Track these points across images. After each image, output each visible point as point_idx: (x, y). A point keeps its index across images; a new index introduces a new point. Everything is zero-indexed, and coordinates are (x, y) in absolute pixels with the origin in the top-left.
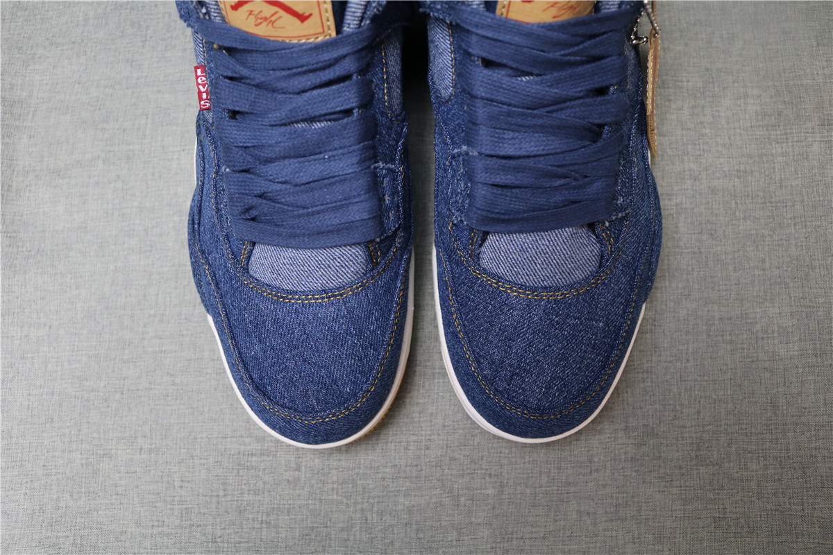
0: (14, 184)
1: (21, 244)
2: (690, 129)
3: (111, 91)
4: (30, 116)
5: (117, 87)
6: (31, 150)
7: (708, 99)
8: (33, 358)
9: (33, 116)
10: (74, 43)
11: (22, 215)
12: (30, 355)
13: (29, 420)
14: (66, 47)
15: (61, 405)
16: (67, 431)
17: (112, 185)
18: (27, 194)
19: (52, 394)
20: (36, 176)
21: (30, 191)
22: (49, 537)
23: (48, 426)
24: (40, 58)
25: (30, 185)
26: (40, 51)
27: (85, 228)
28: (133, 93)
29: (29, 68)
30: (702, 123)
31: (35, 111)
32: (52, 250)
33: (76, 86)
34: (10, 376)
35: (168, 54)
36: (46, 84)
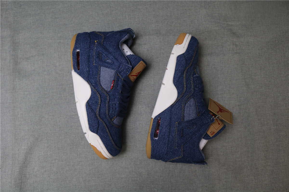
0: (18, 61)
1: (21, 74)
2: (162, 43)
3: (38, 40)
4: (20, 46)
5: (39, 39)
6: (21, 53)
7: (166, 36)
8: (26, 98)
9: (21, 46)
10: (28, 29)
11: (21, 68)
12: (25, 98)
13: (26, 111)
14: (26, 30)
15: (33, 108)
16: (34, 113)
17: (40, 61)
18: (21, 63)
19: (31, 105)
20: (23, 59)
21: (22, 63)
22: (33, 134)
23: (30, 112)
24: (21, 32)
25: (22, 61)
26: (21, 31)
27: (35, 70)
28: (43, 40)
29: (19, 35)
30: (165, 41)
31: (21, 45)
32: (28, 75)
33: (30, 39)
34: (22, 102)
35: (50, 31)
36: (23, 39)
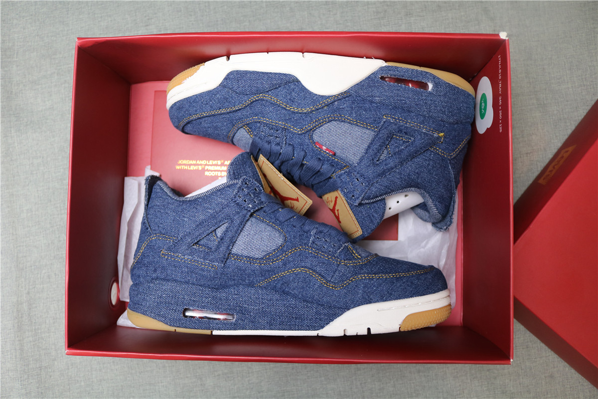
0: (13, 91)
1: (22, 119)
2: (340, 24)
3: (55, 39)
4: (15, 56)
5: (58, 36)
6: (19, 72)
7: (349, 8)
8: (37, 173)
9: (17, 55)
10: (32, 15)
11: (20, 106)
12: (35, 172)
13: (40, 202)
14: (28, 18)
15: (54, 193)
16: (59, 205)
17: (63, 85)
18: (21, 95)
19: (49, 189)
20: (24, 85)
21: (22, 93)
22: (58, 255)
23: (49, 204)
24: (16, 25)
25: (22, 90)
26: (15, 22)
27: (53, 108)
28: (66, 38)
29: (11, 31)
30: (346, 20)
31: (17, 53)
32: (38, 121)
33: (36, 37)
34: (27, 183)
35: (81, 17)
36: (21, 38)
